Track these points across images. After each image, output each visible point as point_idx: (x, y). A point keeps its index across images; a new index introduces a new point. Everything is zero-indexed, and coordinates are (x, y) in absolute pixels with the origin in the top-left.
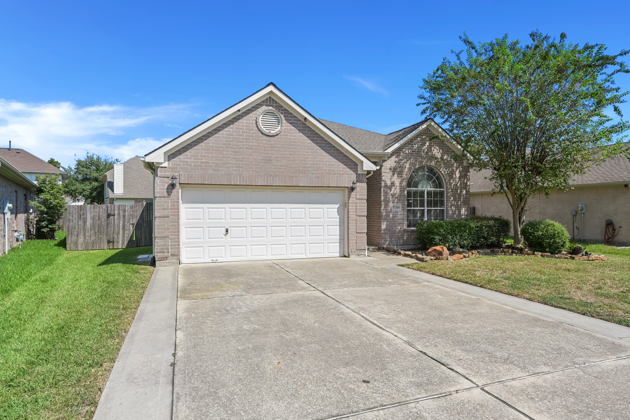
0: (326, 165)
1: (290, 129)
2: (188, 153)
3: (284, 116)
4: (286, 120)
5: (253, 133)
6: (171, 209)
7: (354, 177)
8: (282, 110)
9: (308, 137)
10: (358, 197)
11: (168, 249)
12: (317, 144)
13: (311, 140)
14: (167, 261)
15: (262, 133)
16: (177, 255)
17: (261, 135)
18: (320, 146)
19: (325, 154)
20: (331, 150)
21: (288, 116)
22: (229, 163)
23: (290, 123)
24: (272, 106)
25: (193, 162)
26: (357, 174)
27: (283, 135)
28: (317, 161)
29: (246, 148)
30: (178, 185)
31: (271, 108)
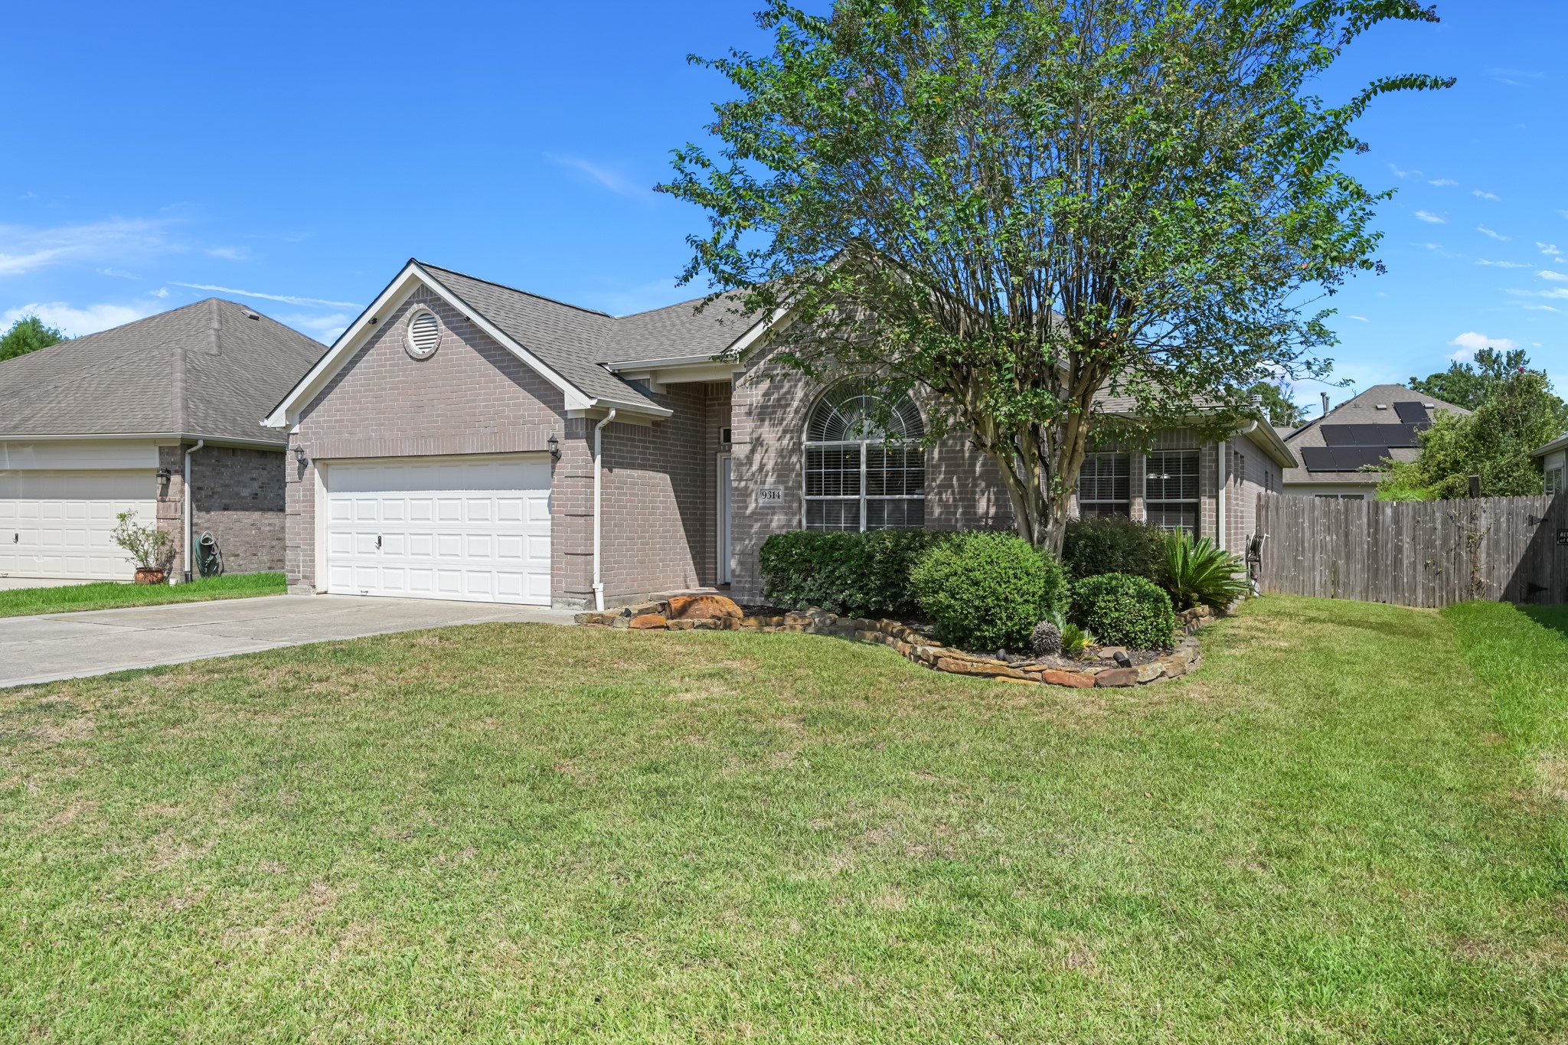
0: (508, 406)
1: (453, 341)
2: (320, 407)
3: (442, 318)
4: (445, 323)
5: (399, 359)
6: (304, 501)
7: (559, 427)
8: (440, 305)
9: (480, 351)
10: (568, 471)
11: (298, 567)
12: (493, 363)
13: (485, 357)
14: (298, 586)
15: (411, 357)
16: (310, 578)
17: (410, 360)
18: (499, 368)
19: (508, 382)
20: (518, 372)
21: (448, 316)
22: (367, 419)
23: (452, 329)
24: (424, 302)
25: (325, 421)
26: (566, 420)
27: (443, 355)
28: (494, 400)
29: (391, 389)
30: (310, 462)
31: (422, 305)
